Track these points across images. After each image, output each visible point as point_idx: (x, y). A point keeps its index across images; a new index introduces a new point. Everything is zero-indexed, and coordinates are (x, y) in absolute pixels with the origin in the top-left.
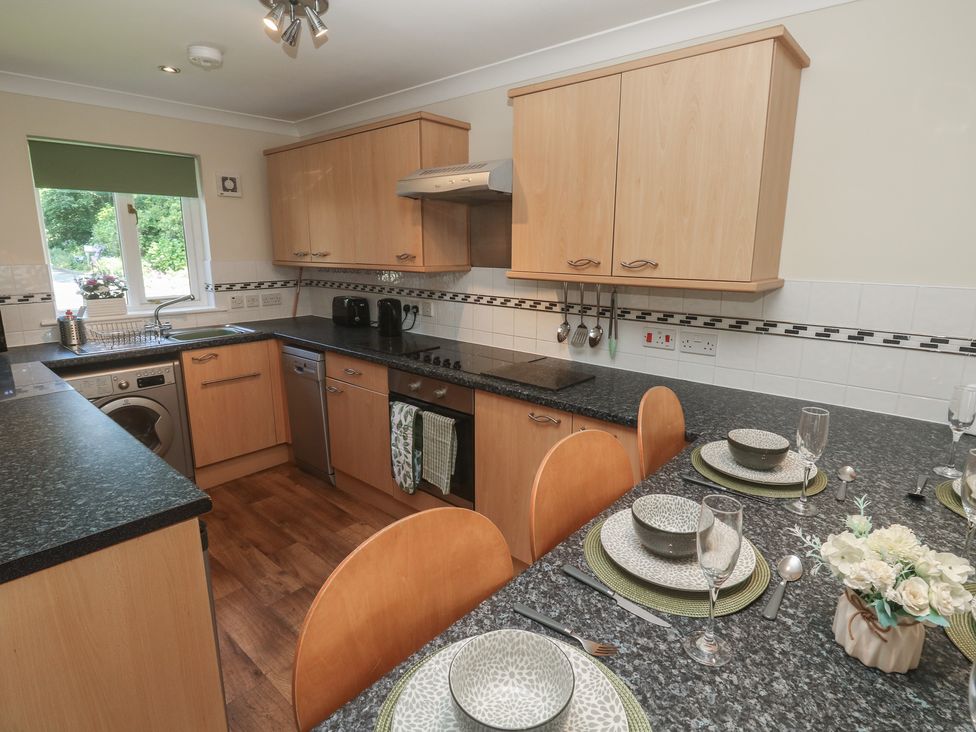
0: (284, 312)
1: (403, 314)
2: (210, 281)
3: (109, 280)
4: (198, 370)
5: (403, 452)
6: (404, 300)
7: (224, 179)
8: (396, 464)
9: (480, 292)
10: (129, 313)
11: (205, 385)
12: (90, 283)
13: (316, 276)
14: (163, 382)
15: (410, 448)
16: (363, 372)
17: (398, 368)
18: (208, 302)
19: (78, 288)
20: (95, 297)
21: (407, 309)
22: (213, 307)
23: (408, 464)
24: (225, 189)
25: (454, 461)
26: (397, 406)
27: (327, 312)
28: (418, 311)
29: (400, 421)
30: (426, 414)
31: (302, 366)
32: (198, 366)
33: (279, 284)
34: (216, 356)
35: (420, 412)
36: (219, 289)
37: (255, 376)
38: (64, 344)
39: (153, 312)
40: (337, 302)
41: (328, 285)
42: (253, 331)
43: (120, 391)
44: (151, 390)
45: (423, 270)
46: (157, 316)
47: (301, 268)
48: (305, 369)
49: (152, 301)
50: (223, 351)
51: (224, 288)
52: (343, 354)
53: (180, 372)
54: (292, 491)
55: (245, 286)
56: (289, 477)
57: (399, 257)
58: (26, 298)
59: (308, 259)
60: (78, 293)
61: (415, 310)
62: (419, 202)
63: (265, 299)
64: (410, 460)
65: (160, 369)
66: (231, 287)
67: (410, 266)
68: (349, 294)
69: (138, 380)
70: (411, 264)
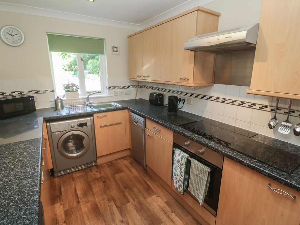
0: (132, 97)
1: (178, 102)
2: (107, 86)
3: (73, 85)
4: (99, 121)
5: (179, 174)
6: (179, 96)
7: (113, 47)
8: (175, 178)
9: (218, 96)
10: (80, 97)
11: (102, 127)
12: (67, 86)
13: (144, 84)
14: (87, 125)
15: (183, 174)
16: (162, 130)
17: (179, 133)
18: (106, 93)
19: (63, 88)
20: (69, 91)
21: (180, 100)
22: (108, 95)
23: (182, 182)
24: (114, 51)
25: (207, 189)
26: (178, 152)
27: (147, 98)
28: (185, 101)
29: (179, 160)
30: (193, 160)
31: (137, 122)
32: (99, 119)
33: (131, 87)
34: (106, 115)
35: (190, 158)
36: (110, 88)
37: (120, 123)
38: (56, 109)
39: (87, 97)
40: (151, 94)
41: (148, 88)
42: (120, 105)
43: (71, 128)
44: (82, 128)
45: (193, 85)
46: (88, 98)
47: (139, 82)
48: (138, 123)
49: (88, 92)
50: (108, 114)
51: (112, 88)
52: (153, 121)
53: (93, 122)
54: (130, 171)
55: (119, 88)
56: (130, 163)
57: (181, 79)
58: (45, 92)
59: (141, 78)
60: (63, 89)
61: (184, 101)
62: (193, 52)
63: (126, 93)
64: (182, 180)
65: (85, 120)
66: (114, 88)
67: (186, 84)
68: (156, 91)
69: (78, 124)
70: (186, 82)
